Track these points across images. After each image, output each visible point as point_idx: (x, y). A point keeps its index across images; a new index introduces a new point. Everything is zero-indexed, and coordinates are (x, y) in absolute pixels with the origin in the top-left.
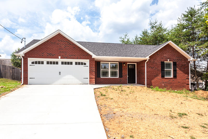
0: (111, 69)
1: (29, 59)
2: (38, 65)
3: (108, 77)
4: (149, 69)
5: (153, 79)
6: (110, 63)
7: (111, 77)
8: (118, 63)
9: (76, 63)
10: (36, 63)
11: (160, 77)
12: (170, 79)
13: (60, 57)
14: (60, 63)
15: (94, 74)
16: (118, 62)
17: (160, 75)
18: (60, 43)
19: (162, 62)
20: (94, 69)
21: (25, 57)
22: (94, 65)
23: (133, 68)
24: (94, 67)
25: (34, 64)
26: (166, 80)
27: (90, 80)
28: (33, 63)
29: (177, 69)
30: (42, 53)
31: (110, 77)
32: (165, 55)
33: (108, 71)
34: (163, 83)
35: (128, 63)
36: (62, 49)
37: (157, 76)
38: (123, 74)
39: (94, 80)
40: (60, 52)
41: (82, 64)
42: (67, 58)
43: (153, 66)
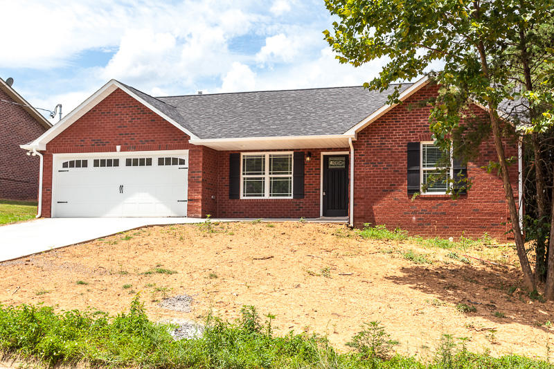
0: (270, 174)
1: (55, 156)
2: (75, 169)
3: (264, 196)
4: (366, 170)
5: (377, 199)
6: (267, 154)
7: (270, 195)
8: (292, 153)
9: (161, 162)
10: (72, 164)
11: (401, 193)
12: (440, 201)
13: (118, 148)
14: (122, 163)
15: (200, 190)
16: (291, 150)
17: (405, 186)
18: (121, 112)
19: (410, 145)
20: (200, 174)
21: (47, 153)
22: (201, 164)
23: (344, 167)
24: (201, 169)
25: (68, 169)
26: (426, 202)
27: (188, 205)
28: (65, 165)
29: (470, 164)
30: (82, 141)
31: (267, 196)
32: (422, 121)
33: (264, 178)
34: (415, 213)
35: (323, 153)
36: (124, 127)
37: (392, 191)
38: (307, 189)
39: (200, 204)
40: (120, 135)
41: (175, 161)
42: (136, 149)
43: (379, 160)
